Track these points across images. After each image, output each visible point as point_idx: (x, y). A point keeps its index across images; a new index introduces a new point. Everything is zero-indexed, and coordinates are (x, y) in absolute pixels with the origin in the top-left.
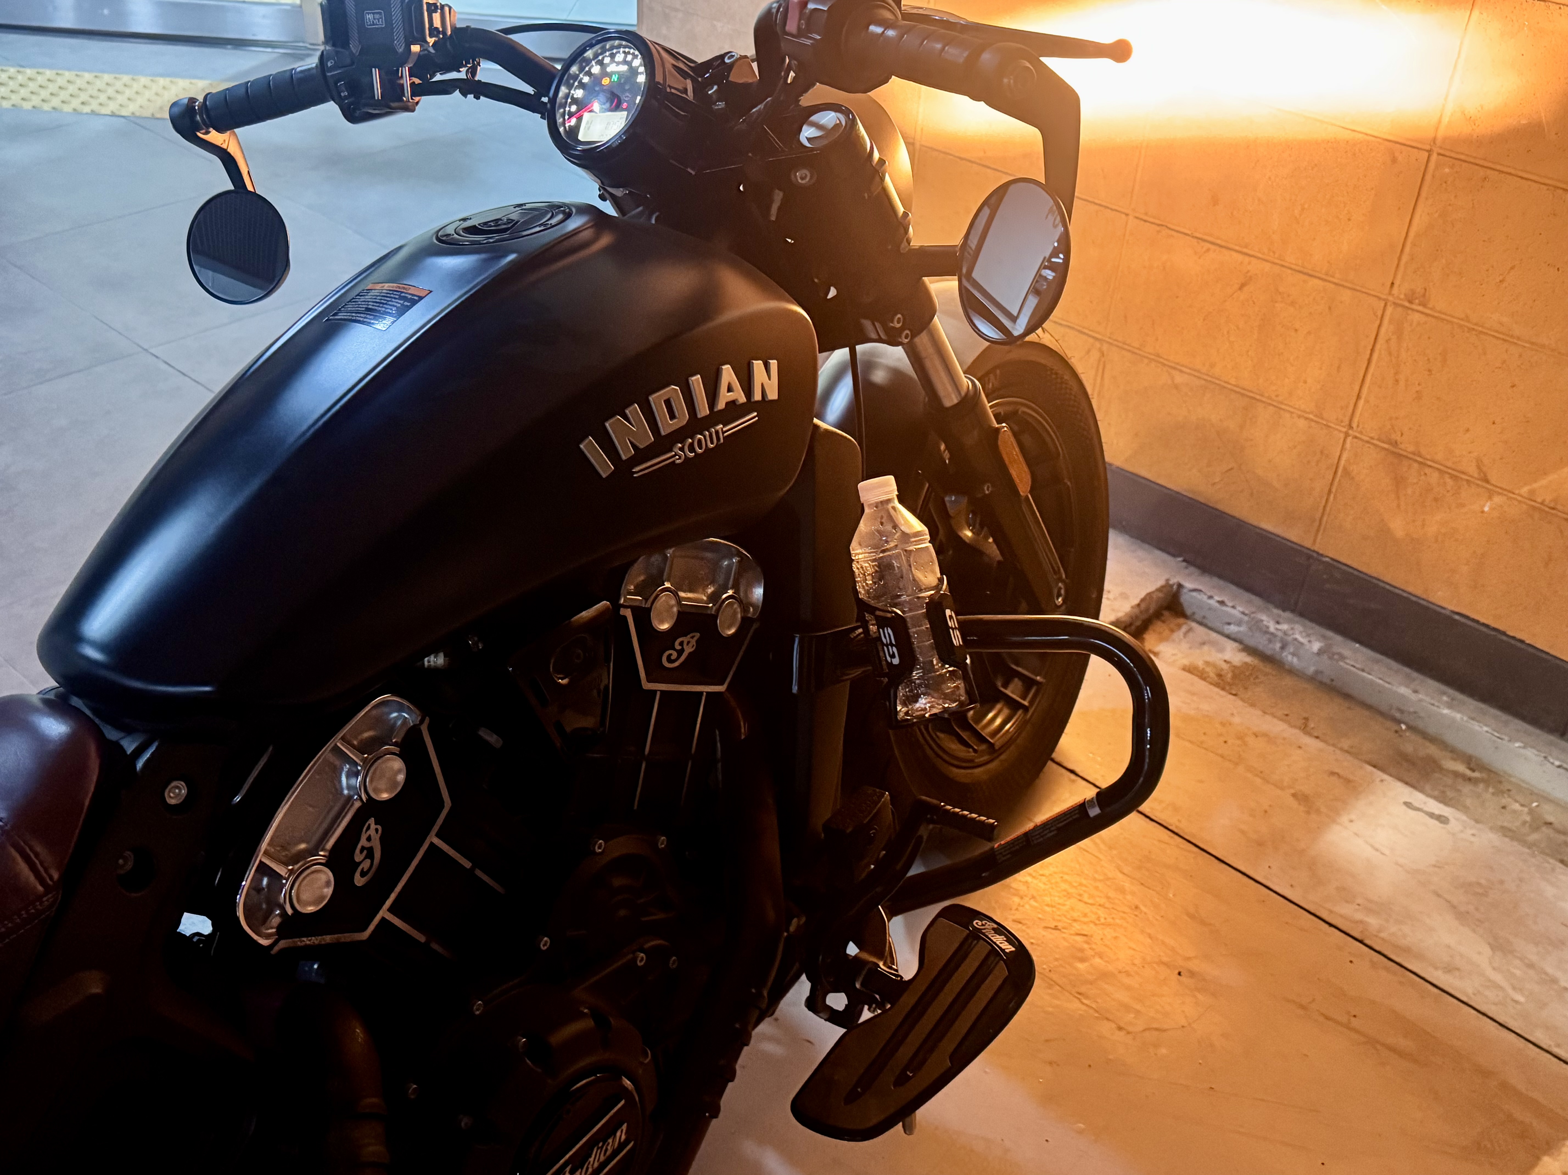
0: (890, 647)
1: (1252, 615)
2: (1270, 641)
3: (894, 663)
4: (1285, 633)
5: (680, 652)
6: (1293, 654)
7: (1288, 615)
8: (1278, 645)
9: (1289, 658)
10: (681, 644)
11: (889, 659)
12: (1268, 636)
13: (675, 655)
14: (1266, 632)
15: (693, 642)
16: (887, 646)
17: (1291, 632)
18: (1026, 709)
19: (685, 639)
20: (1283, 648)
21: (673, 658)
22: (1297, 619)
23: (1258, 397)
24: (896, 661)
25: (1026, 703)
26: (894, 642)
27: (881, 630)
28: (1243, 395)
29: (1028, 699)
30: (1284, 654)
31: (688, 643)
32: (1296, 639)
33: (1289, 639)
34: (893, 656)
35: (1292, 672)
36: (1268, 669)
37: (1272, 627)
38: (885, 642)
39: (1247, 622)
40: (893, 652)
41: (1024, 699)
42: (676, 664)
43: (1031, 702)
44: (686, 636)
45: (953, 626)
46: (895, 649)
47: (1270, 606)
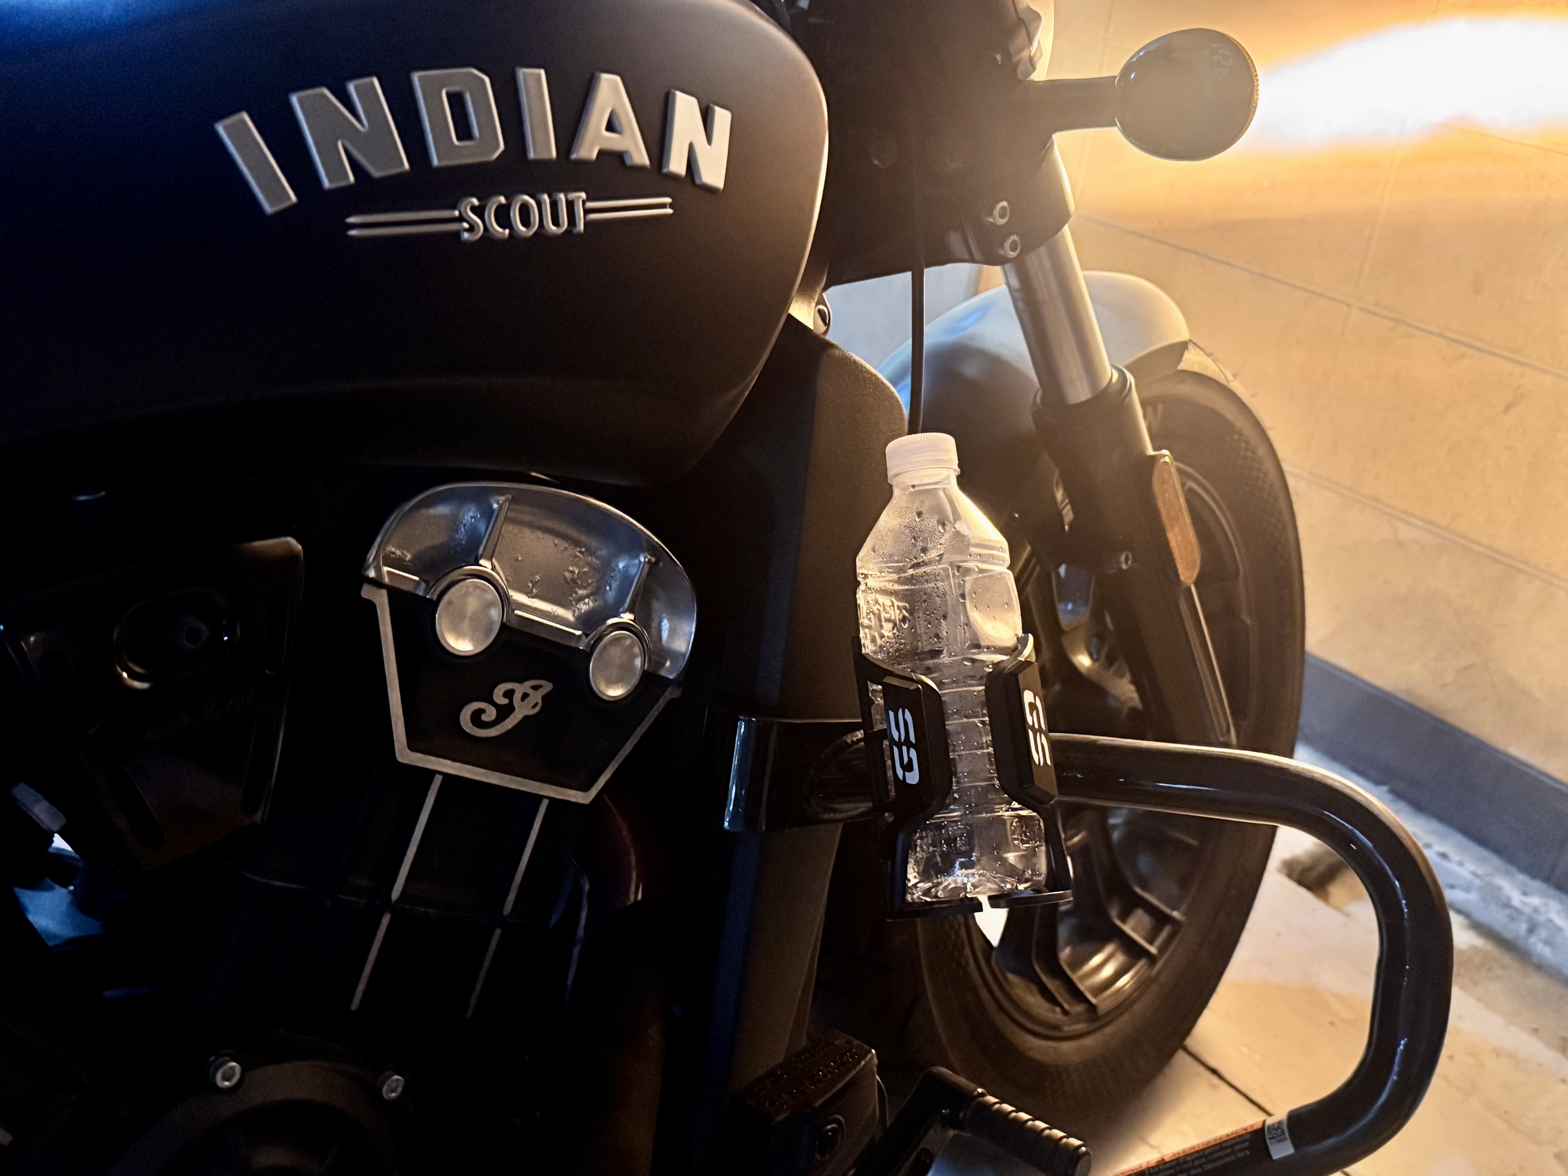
0: (904, 748)
1: (1487, 878)
2: (1512, 919)
3: (909, 781)
4: (1536, 910)
5: (505, 712)
6: (1546, 942)
7: (1537, 884)
8: (1523, 927)
9: (1539, 947)
10: (509, 694)
11: (900, 772)
12: (1508, 911)
13: (490, 714)
14: (1507, 905)
15: (536, 697)
16: (899, 745)
17: (1543, 909)
18: (1152, 959)
19: (519, 689)
20: (1531, 930)
21: (484, 718)
22: (1553, 892)
23: (1520, 565)
24: (913, 778)
25: (1153, 950)
26: (912, 739)
27: (891, 714)
28: (1497, 561)
29: (1159, 941)
30: (1532, 940)
31: (525, 696)
32: (1550, 921)
33: (1542, 918)
34: (908, 768)
35: (1541, 967)
36: (1507, 959)
37: (1517, 899)
38: (896, 738)
39: (1480, 888)
40: (910, 759)
41: (1151, 942)
42: (492, 732)
43: (1162, 950)
44: (520, 681)
45: (1036, 726)
46: (913, 753)
47: (1514, 870)
